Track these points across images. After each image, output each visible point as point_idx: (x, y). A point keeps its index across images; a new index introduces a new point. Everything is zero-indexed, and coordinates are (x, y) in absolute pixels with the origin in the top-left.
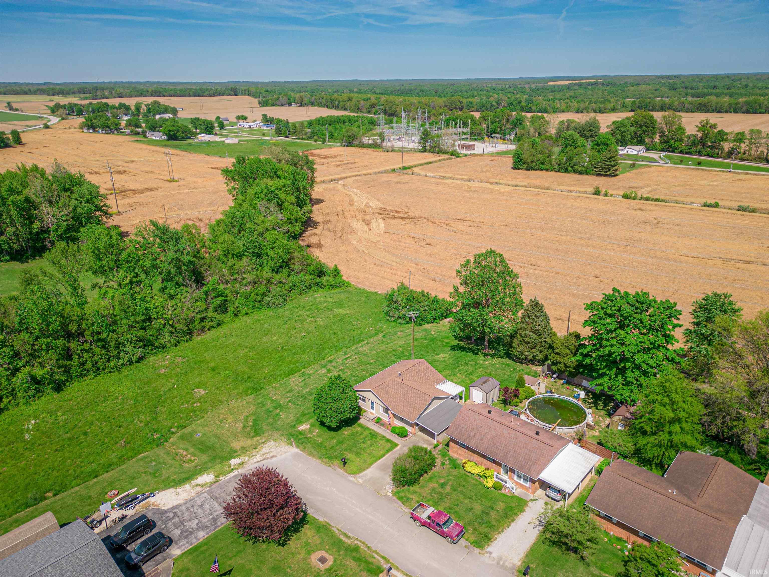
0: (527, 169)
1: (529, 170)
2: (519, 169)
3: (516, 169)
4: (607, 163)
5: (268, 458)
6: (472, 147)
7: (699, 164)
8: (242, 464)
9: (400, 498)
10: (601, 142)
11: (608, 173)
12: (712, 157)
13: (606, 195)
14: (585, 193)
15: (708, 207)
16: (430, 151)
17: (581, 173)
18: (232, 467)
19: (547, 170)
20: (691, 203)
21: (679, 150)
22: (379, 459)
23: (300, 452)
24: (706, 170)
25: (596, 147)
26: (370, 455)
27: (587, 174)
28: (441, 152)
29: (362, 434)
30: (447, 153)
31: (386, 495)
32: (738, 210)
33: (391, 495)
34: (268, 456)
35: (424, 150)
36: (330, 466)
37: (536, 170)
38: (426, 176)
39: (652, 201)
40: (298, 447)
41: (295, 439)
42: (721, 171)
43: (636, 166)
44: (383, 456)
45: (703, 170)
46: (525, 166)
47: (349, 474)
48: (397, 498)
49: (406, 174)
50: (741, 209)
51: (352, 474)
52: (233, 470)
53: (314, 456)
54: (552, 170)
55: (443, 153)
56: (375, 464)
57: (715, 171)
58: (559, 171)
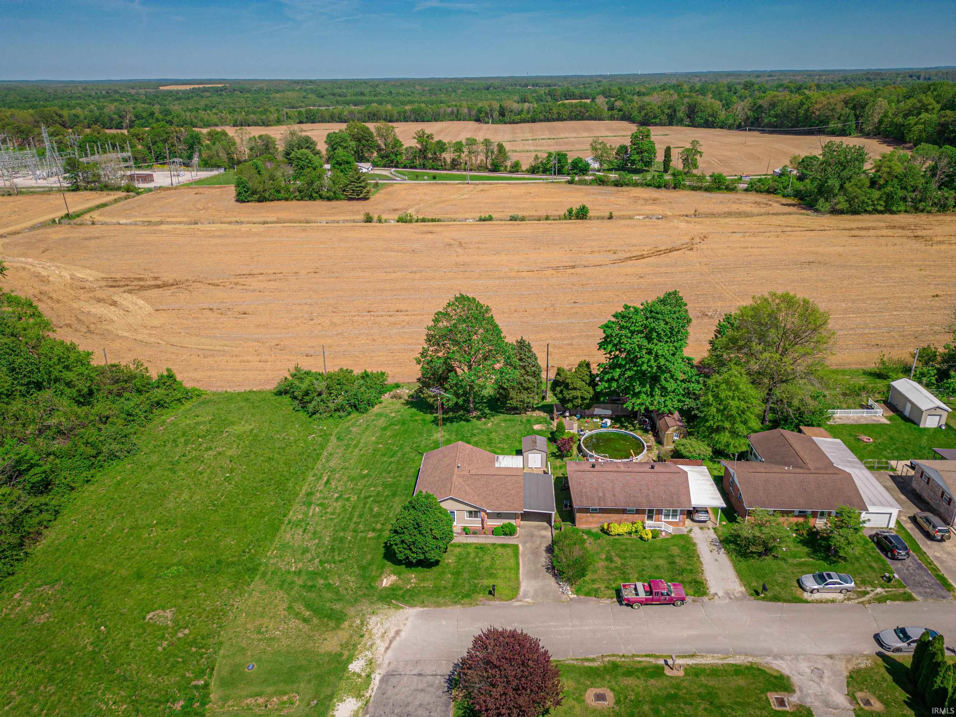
0: (259, 201)
1: (262, 201)
2: (248, 202)
3: (244, 202)
4: (357, 185)
5: (394, 638)
6: (148, 178)
7: (434, 178)
8: (370, 662)
9: (588, 594)
10: (342, 160)
11: (361, 196)
12: (438, 169)
13: (380, 221)
14: (354, 221)
15: (484, 220)
16: (86, 189)
17: (329, 199)
18: (363, 674)
19: (286, 199)
20: (466, 219)
21: (403, 165)
22: (519, 569)
23: (422, 609)
24: (446, 184)
25: (337, 166)
26: (505, 569)
27: (337, 200)
28: (107, 188)
29: (468, 553)
30: (119, 189)
31: (571, 599)
32: (511, 220)
33: (575, 596)
34: (391, 634)
35: (77, 189)
36: (477, 604)
37: (272, 201)
38: (119, 224)
39: (428, 221)
40: (412, 606)
41: (397, 600)
42: (460, 183)
43: (379, 185)
44: (518, 564)
45: (443, 184)
46: (256, 197)
47: (508, 600)
48: (585, 595)
49: (81, 224)
50: (513, 219)
51: (513, 598)
52: (368, 676)
53: (445, 604)
54: (292, 200)
55: (111, 190)
56: (521, 577)
57: (454, 184)
58: (302, 199)
